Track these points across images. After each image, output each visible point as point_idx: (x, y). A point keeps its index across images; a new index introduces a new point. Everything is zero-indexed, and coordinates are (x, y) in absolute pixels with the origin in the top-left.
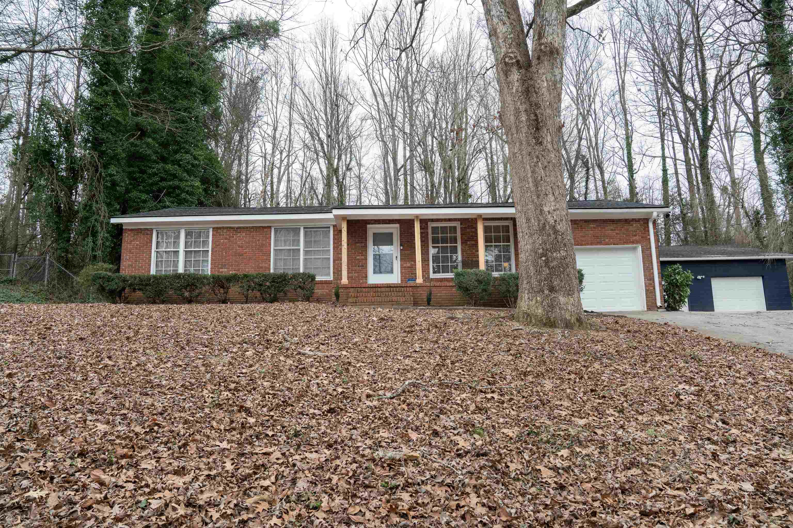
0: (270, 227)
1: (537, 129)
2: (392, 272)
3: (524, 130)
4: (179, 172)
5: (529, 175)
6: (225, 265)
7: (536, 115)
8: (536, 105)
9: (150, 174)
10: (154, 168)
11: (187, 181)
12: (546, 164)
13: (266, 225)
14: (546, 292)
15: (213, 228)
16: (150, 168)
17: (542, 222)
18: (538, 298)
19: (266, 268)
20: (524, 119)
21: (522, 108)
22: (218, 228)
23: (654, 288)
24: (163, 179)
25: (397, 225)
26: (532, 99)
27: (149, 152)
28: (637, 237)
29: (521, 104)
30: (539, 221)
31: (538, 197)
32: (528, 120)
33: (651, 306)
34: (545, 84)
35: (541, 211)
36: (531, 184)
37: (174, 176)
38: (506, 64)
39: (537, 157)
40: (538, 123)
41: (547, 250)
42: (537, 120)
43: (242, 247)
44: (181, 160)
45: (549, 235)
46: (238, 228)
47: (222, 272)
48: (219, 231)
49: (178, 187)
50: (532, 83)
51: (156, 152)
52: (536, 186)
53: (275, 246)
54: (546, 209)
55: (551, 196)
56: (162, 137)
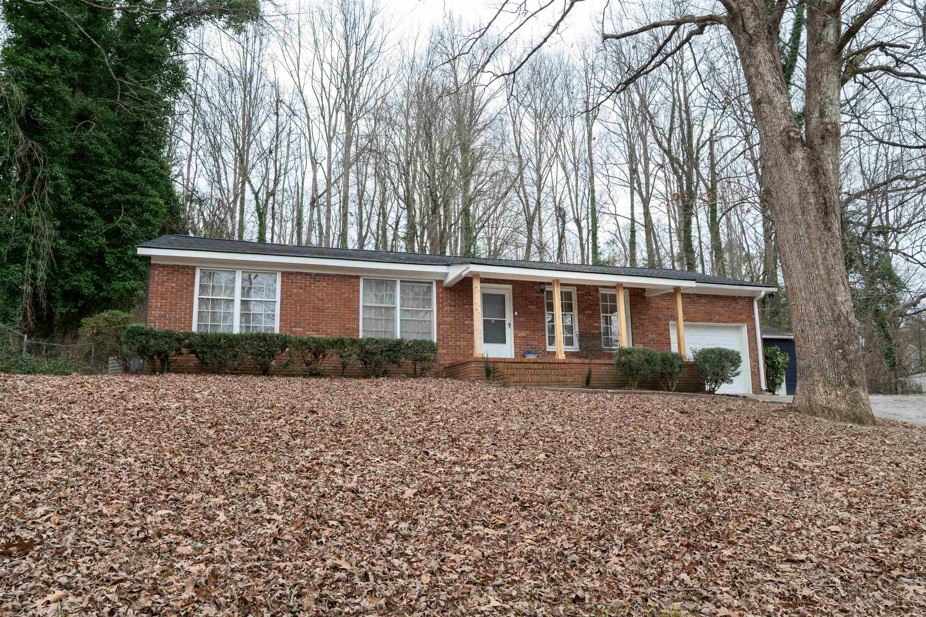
0: (358, 277)
1: (826, 214)
2: (503, 341)
3: (813, 213)
4: (142, 184)
5: (820, 262)
6: (299, 323)
7: (825, 199)
8: (825, 188)
9: (100, 181)
10: (105, 173)
11: (150, 196)
12: (834, 251)
13: (353, 274)
14: (847, 386)
15: (283, 273)
16: (101, 172)
17: (837, 312)
18: (839, 393)
19: (354, 329)
20: (812, 201)
21: (810, 189)
22: (289, 273)
23: (759, 371)
24: (118, 190)
25: (510, 286)
26: (820, 181)
27: (102, 151)
28: (743, 316)
29: (809, 184)
30: (833, 311)
31: (831, 286)
32: (817, 203)
33: (757, 389)
34: (831, 167)
35: (835, 300)
36: (822, 272)
37: (134, 188)
38: (789, 138)
39: (827, 243)
40: (826, 207)
41: (844, 342)
42: (825, 204)
43: (322, 300)
44: (144, 167)
45: (844, 327)
46: (317, 275)
47: (295, 333)
48: (291, 277)
49: (140, 204)
50: (820, 163)
51: (109, 152)
52: (828, 273)
53: (364, 301)
54: (839, 299)
55: (841, 285)
56: (119, 132)
